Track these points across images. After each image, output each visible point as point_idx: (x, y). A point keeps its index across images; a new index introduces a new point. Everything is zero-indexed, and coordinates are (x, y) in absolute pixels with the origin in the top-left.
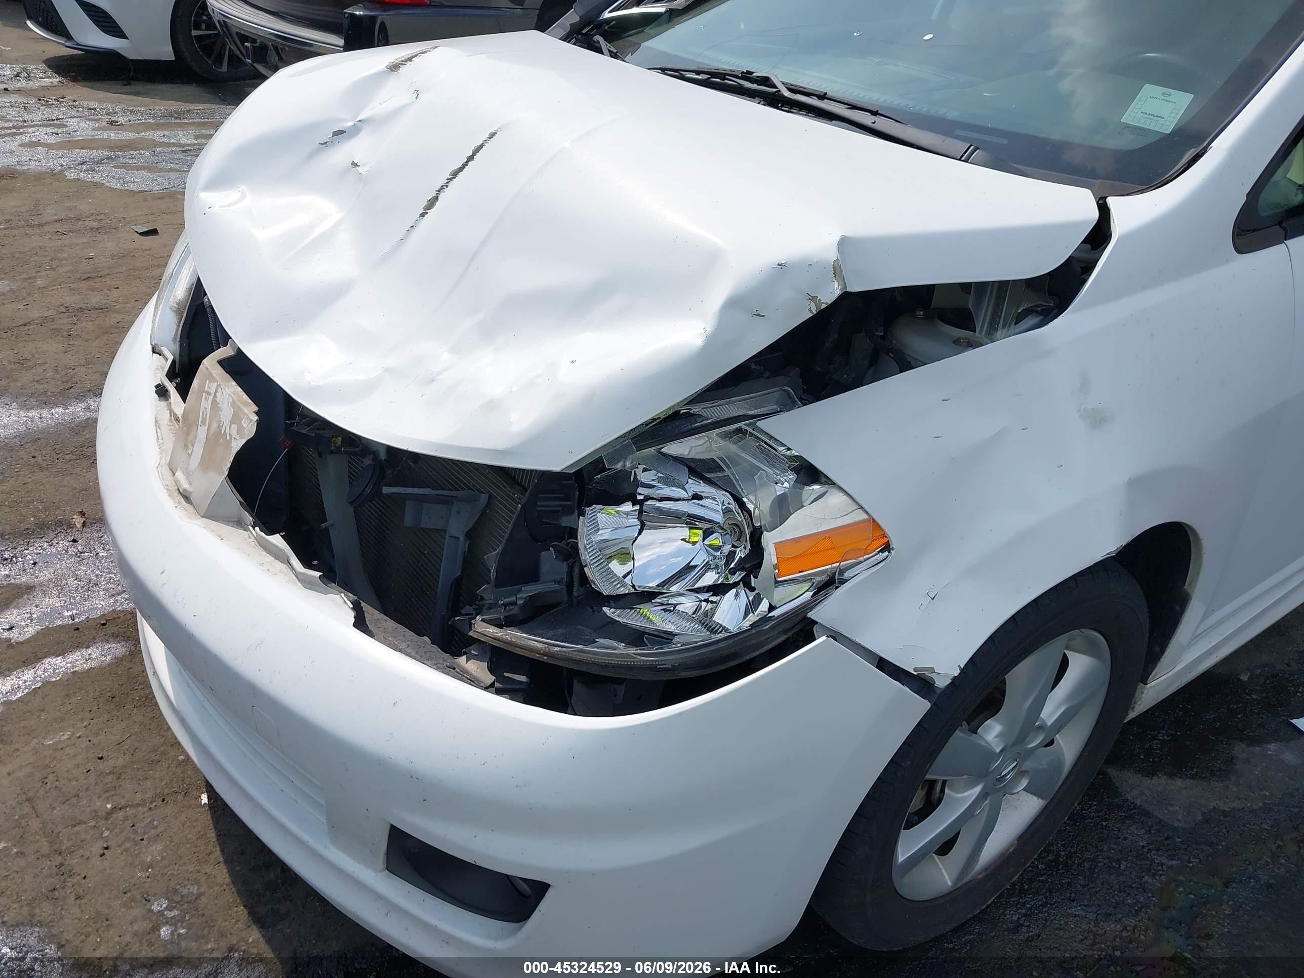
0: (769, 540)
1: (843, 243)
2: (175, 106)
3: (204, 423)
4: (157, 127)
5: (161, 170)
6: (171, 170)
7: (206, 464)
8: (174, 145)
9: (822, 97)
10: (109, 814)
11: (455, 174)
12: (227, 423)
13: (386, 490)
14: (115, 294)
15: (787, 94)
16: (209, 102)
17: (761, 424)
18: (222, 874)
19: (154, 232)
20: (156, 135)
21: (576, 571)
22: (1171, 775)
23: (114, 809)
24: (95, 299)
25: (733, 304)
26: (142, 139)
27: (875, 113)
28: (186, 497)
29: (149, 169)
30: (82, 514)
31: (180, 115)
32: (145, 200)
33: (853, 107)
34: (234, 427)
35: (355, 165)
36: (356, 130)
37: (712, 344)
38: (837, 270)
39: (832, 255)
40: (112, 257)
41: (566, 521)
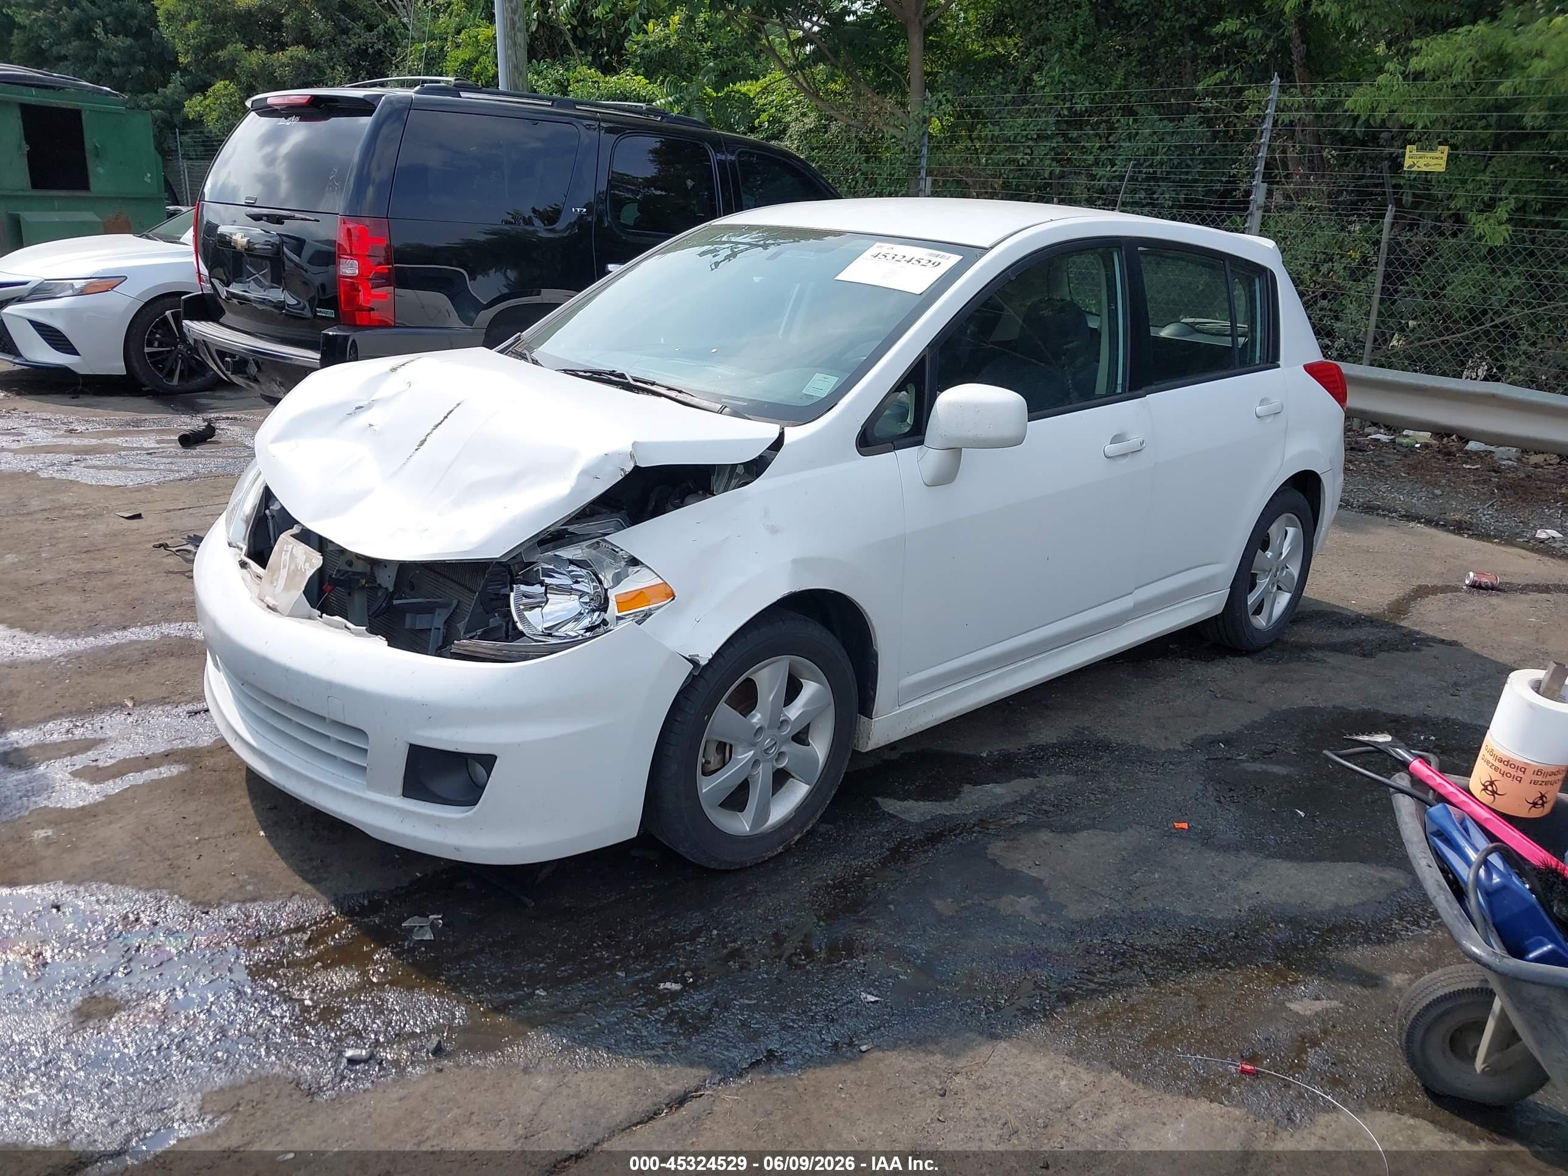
0: (612, 594)
1: (634, 444)
2: (128, 416)
3: (284, 567)
4: (117, 434)
5: (131, 469)
6: (140, 469)
7: (287, 588)
8: (138, 448)
9: (653, 384)
10: (197, 842)
11: (437, 426)
12: (302, 564)
13: (395, 602)
14: (115, 562)
15: (632, 382)
16: (163, 413)
17: (606, 538)
18: (282, 864)
19: (138, 516)
20: (119, 441)
21: (510, 626)
22: (916, 800)
23: (200, 840)
24: (99, 566)
25: (584, 473)
26: (105, 444)
27: (680, 392)
28: (273, 609)
29: (120, 468)
30: (132, 698)
31: (137, 423)
32: (123, 493)
33: (669, 389)
34: (307, 564)
35: (371, 425)
36: (370, 406)
37: (574, 493)
38: (632, 456)
39: (629, 449)
40: (105, 535)
41: (504, 591)
